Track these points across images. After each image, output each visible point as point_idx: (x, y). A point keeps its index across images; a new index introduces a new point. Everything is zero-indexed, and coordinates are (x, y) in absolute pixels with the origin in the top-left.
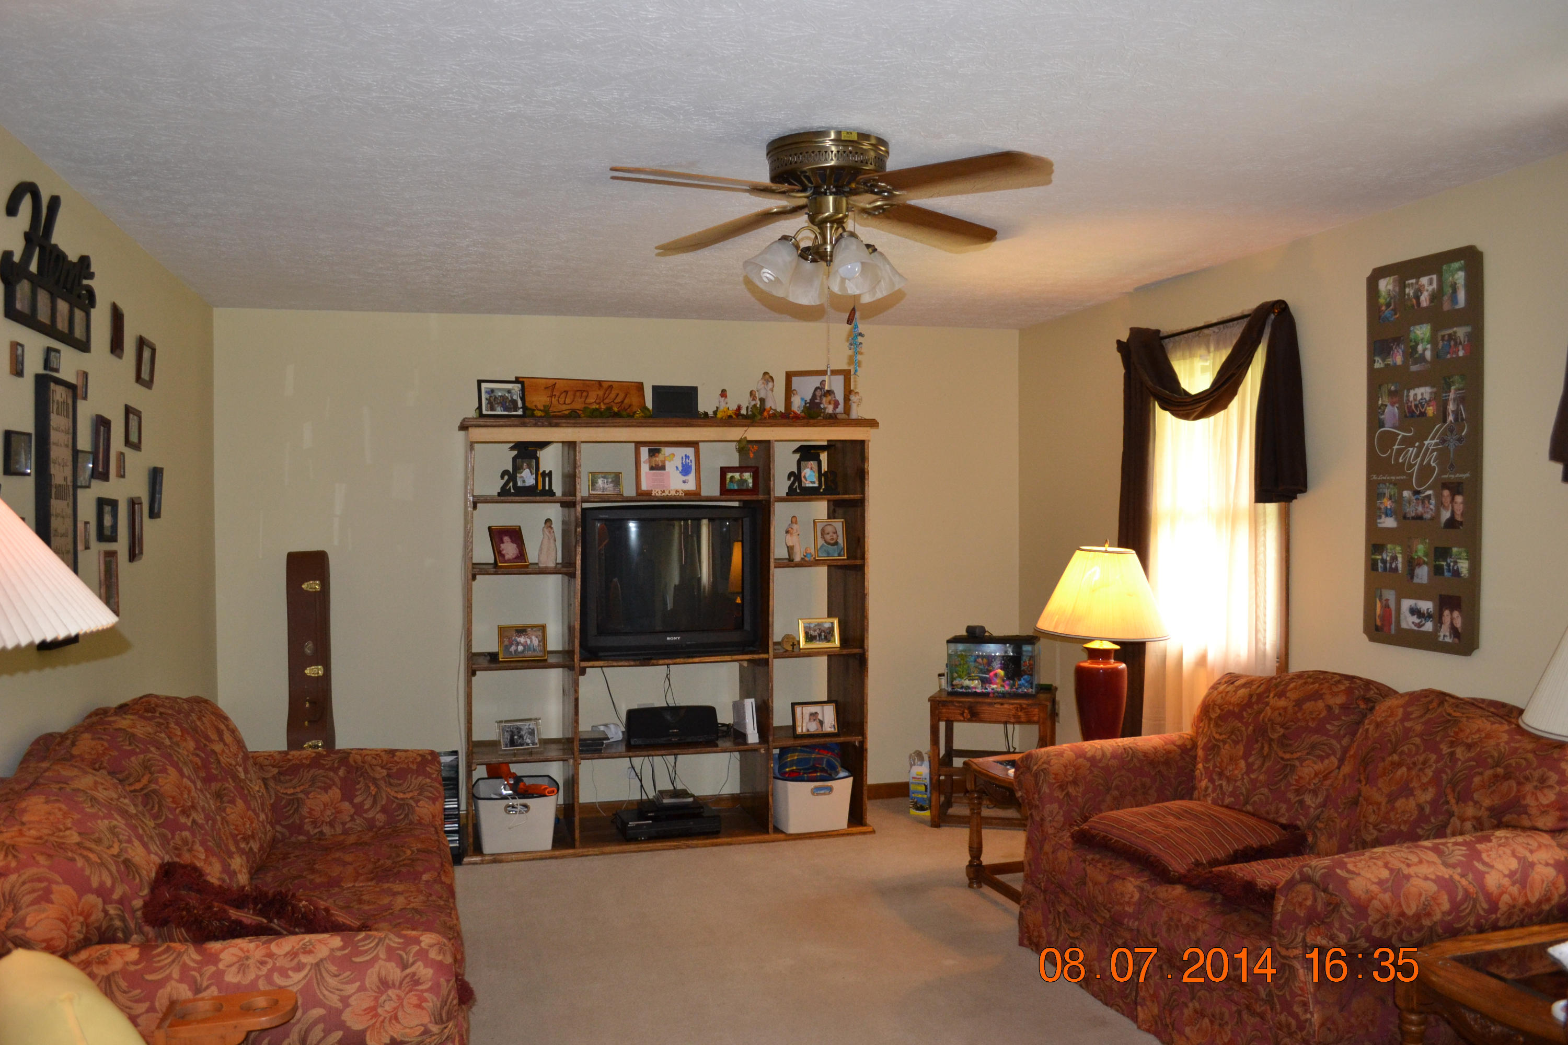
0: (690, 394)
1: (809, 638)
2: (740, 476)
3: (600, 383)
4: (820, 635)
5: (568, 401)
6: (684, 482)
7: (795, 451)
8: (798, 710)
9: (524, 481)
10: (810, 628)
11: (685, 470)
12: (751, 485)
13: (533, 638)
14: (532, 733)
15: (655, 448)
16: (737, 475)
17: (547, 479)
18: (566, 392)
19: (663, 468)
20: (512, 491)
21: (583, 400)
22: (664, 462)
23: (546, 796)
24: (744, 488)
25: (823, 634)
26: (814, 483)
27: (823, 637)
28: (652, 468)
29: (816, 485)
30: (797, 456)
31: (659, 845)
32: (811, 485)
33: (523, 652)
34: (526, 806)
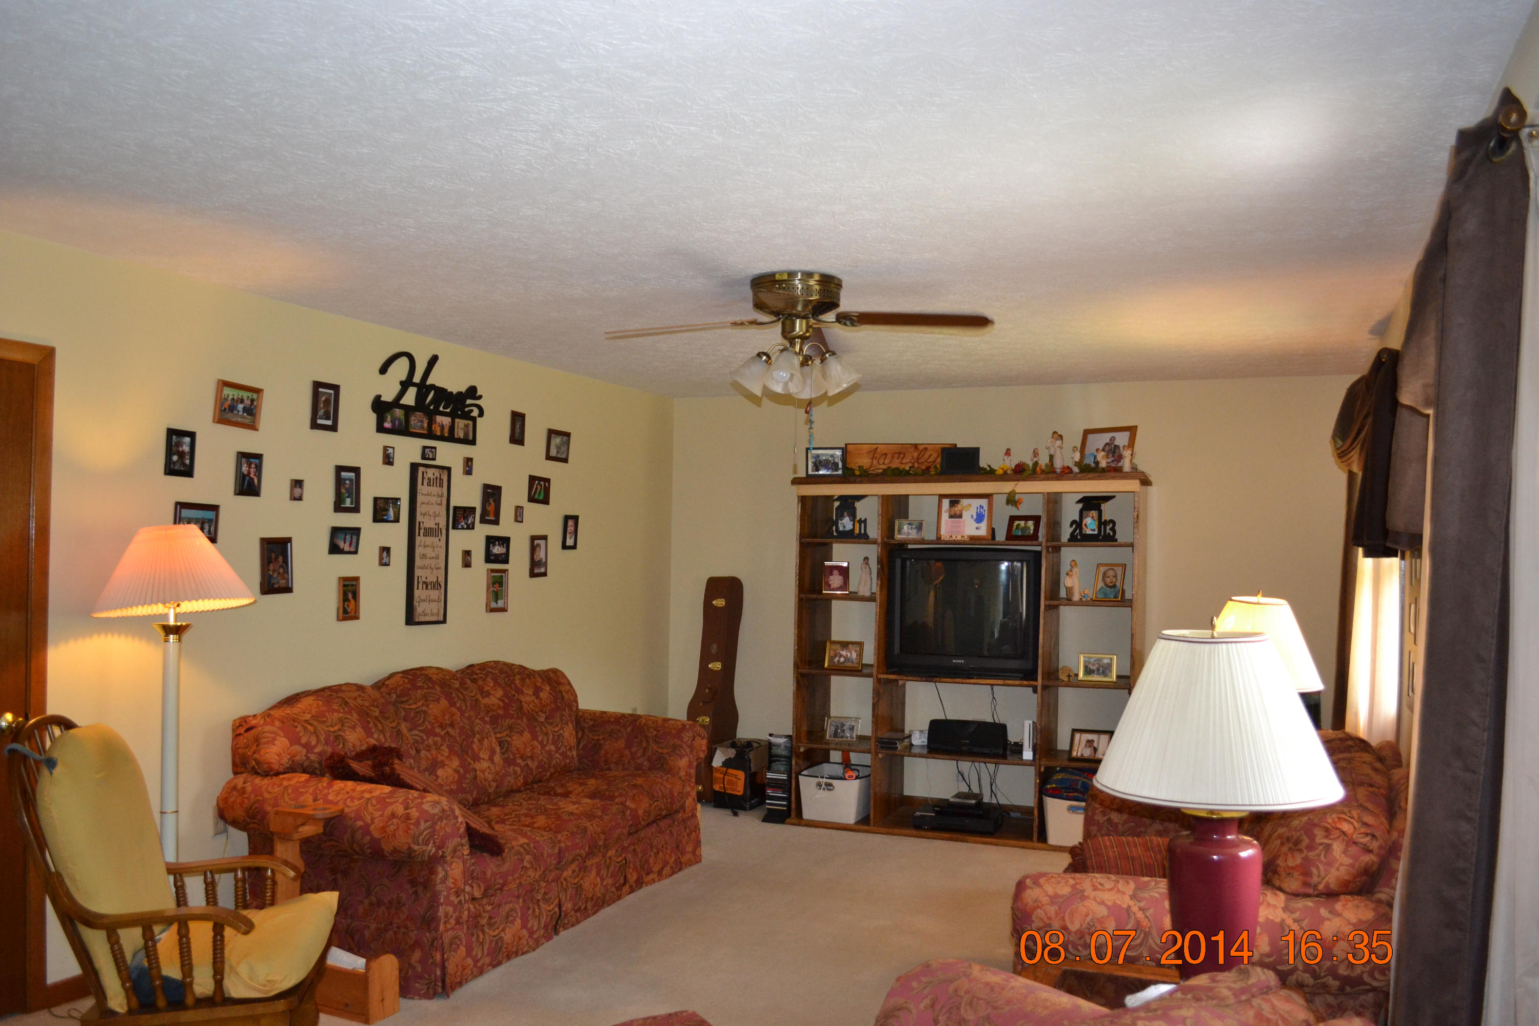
0: (973, 454)
1: (1088, 671)
2: (1025, 524)
3: (916, 446)
4: (1098, 669)
5: (887, 461)
6: (977, 528)
7: (1079, 502)
8: (1077, 736)
9: (844, 527)
10: (1090, 663)
11: (979, 518)
12: (1032, 532)
13: (853, 652)
14: (852, 729)
15: (955, 500)
16: (1022, 523)
17: (863, 525)
18: (886, 454)
19: (960, 516)
20: (835, 534)
21: (899, 461)
22: (961, 511)
23: (846, 779)
24: (1027, 534)
25: (1101, 669)
26: (1094, 530)
27: (1101, 672)
28: (951, 517)
29: (1096, 532)
30: (1080, 506)
31: (936, 834)
32: (1091, 532)
33: (844, 662)
34: (831, 785)
